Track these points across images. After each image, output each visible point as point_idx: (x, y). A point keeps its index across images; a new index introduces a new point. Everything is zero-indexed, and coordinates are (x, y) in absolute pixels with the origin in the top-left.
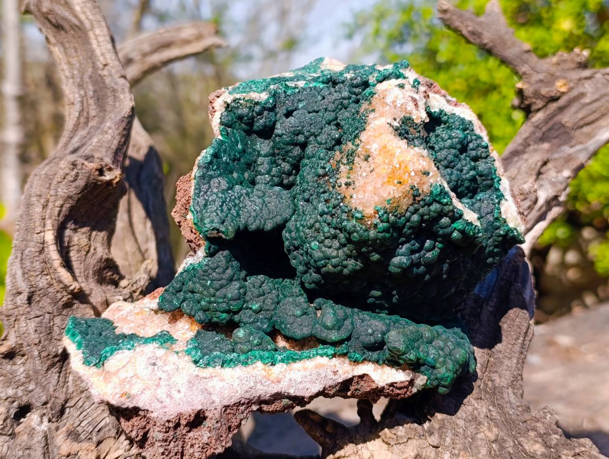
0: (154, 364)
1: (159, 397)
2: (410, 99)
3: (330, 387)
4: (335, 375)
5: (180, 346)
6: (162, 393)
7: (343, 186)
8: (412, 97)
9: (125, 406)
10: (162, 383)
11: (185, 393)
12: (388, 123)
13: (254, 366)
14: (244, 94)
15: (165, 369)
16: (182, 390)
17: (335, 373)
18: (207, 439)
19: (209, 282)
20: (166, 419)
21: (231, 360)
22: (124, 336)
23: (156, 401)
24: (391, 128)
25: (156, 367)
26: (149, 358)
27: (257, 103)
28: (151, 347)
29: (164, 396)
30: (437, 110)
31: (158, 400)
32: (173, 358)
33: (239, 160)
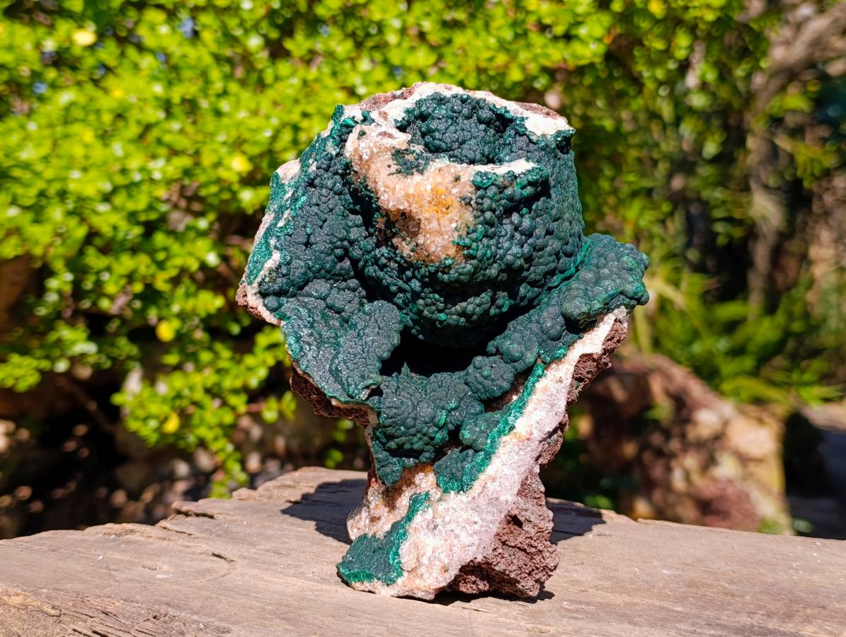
0: (435, 527)
1: (467, 543)
2: (380, 137)
3: (569, 394)
4: (562, 382)
5: (436, 494)
6: (465, 539)
7: (412, 254)
8: (380, 134)
9: (453, 578)
10: (457, 531)
11: (481, 519)
12: (389, 175)
13: (502, 444)
14: (262, 273)
15: (447, 519)
16: (476, 519)
17: (561, 381)
18: (533, 530)
19: (402, 428)
20: (491, 551)
21: (482, 460)
22: (389, 533)
23: (468, 548)
24: (395, 175)
25: (440, 527)
26: (427, 526)
27: (279, 267)
28: (418, 519)
29: (470, 538)
30: (403, 115)
31: (468, 546)
32: (441, 507)
33: (314, 321)
